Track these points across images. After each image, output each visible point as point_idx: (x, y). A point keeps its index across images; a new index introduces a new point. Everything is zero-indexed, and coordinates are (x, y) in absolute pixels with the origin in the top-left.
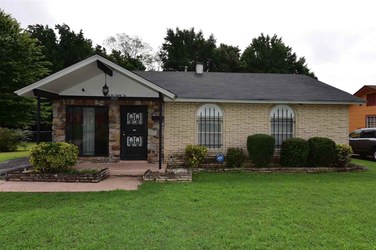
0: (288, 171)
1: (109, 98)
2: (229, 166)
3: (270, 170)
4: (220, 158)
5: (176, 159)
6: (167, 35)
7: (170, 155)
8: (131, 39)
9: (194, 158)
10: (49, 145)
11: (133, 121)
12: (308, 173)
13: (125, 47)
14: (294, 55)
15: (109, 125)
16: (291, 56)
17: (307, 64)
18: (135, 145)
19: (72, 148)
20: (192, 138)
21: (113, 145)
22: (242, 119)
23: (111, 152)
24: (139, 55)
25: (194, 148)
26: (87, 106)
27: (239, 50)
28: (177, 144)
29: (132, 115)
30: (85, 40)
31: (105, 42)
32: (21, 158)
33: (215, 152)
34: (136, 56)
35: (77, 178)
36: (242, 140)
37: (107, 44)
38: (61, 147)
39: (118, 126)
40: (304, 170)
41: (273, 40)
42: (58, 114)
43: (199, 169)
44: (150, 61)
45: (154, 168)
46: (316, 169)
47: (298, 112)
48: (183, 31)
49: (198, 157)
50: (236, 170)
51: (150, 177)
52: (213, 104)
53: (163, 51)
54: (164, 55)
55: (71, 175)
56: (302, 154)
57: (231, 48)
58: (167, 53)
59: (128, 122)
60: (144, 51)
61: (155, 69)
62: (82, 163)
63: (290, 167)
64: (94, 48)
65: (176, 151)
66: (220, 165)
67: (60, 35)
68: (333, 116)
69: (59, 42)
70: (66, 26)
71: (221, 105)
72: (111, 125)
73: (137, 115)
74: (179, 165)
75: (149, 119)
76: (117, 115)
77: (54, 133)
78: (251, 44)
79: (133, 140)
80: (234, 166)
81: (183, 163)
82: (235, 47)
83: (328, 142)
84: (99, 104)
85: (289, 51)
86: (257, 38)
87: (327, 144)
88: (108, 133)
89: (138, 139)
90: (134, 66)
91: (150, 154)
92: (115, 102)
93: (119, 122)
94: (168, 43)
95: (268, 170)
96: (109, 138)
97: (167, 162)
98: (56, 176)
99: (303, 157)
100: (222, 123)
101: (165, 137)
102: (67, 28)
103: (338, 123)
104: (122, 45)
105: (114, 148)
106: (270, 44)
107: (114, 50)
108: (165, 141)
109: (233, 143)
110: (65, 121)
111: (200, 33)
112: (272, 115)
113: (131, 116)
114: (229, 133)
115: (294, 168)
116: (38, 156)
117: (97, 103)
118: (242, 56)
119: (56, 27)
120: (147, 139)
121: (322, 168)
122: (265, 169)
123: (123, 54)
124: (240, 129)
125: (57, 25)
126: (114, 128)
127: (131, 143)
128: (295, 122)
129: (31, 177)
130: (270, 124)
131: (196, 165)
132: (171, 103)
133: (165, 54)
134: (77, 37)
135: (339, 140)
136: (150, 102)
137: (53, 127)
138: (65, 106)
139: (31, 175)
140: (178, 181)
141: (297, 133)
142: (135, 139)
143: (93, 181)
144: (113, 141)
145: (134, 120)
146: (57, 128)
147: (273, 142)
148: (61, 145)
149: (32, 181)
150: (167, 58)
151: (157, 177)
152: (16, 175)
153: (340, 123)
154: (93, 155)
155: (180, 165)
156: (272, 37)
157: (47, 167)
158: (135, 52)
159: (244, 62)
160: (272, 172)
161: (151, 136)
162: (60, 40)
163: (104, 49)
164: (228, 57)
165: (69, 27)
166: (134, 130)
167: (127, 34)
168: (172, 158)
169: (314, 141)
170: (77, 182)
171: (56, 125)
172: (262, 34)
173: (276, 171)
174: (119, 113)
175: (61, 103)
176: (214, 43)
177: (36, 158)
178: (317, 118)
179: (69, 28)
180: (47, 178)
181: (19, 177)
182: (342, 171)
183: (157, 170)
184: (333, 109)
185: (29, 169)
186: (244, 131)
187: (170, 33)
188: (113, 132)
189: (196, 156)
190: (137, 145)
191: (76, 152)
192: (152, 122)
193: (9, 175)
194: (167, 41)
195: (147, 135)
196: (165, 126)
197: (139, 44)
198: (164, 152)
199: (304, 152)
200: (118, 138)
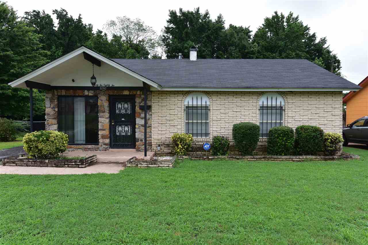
0: (273, 159)
1: (98, 88)
2: (215, 154)
3: (255, 158)
4: (206, 147)
5: (163, 147)
6: (170, 18)
7: (157, 143)
8: (132, 22)
9: (180, 146)
10: (40, 133)
11: (121, 110)
12: (294, 161)
13: (126, 31)
14: (314, 35)
15: (98, 114)
16: (310, 37)
17: (329, 45)
18: (124, 134)
19: (61, 136)
20: (179, 127)
21: (103, 134)
22: (230, 107)
23: (101, 141)
24: (141, 40)
25: (179, 137)
26: (77, 96)
27: (250, 32)
28: (165, 133)
29: (121, 104)
30: (84, 25)
31: (104, 26)
32: (18, 147)
33: (202, 141)
34: (138, 40)
35: (66, 163)
36: (229, 128)
37: (107, 29)
38: (51, 135)
39: (107, 115)
40: (290, 158)
41: (288, 19)
42: (50, 104)
43: (183, 157)
44: (153, 46)
45: (140, 156)
46: (302, 157)
47: (288, 100)
48: (187, 12)
49: (183, 146)
50: (220, 158)
51: (133, 163)
52: (201, 92)
53: (165, 35)
54: (167, 39)
55: (60, 160)
56: (287, 142)
57: (241, 29)
58: (171, 37)
59: (117, 111)
60: (146, 35)
61: (158, 55)
62: (74, 151)
63: (276, 155)
64: (94, 33)
65: (163, 140)
66: (207, 153)
67: (58, 20)
68: (325, 104)
69: (57, 28)
70: (64, 10)
71: (208, 94)
72: (100, 114)
73: (125, 104)
74: (166, 154)
75: (137, 109)
76: (106, 104)
77: (47, 122)
78: (263, 25)
79: (122, 129)
80: (219, 154)
81: (170, 151)
82: (246, 28)
83: (314, 130)
84: (89, 93)
85: (307, 31)
86: (270, 17)
87: (314, 132)
88: (97, 122)
89: (126, 129)
90: (136, 52)
91: (139, 142)
92: (104, 92)
93: (107, 111)
94: (172, 25)
95: (252, 158)
96: (98, 127)
97: (155, 151)
98: (47, 161)
99: (289, 145)
100: (209, 111)
101: (152, 126)
102: (65, 13)
103: (331, 111)
104: (123, 29)
105: (104, 137)
106: (285, 24)
107: (114, 34)
108: (152, 129)
109: (221, 131)
110: (57, 110)
111: (207, 14)
112: (261, 103)
113: (120, 106)
114: (216, 121)
115: (279, 157)
116: (31, 144)
117: (86, 93)
118: (253, 38)
119: (54, 12)
120: (135, 128)
121: (308, 157)
122: (250, 157)
123: (124, 38)
124: (227, 117)
125: (54, 10)
126: (104, 117)
127: (120, 132)
128: (284, 110)
129: (25, 162)
130: (258, 112)
131: (182, 153)
132: (158, 92)
133: (169, 38)
134: (76, 22)
135: (331, 128)
136: (137, 91)
137: (46, 116)
138: (57, 96)
139: (25, 160)
140: (159, 166)
141: (287, 121)
142: (124, 128)
143: (80, 166)
144: (103, 130)
145: (123, 109)
146: (50, 117)
147: (257, 130)
148: (51, 133)
149: (26, 166)
150: (171, 42)
151: (139, 163)
152: (11, 160)
153: (333, 110)
154: (84, 143)
155: (168, 154)
156: (287, 16)
157: (39, 154)
158: (136, 37)
159: (255, 45)
160: (256, 160)
161: (140, 125)
162: (58, 26)
163: (105, 34)
164: (237, 40)
165: (67, 11)
166: (123, 119)
167: (128, 17)
168: (160, 146)
169: (301, 129)
170: (66, 167)
171: (48, 114)
172: (276, 13)
173: (260, 159)
174: (108, 103)
175: (53, 94)
176: (223, 24)
177: (29, 145)
178: (308, 105)
179: (67, 13)
180: (39, 163)
181: (15, 163)
182: (330, 159)
183: (142, 158)
184: (325, 96)
185: (24, 156)
186: (232, 119)
187: (173, 14)
188: (103, 122)
189: (181, 145)
190: (125, 134)
191: (66, 140)
192: (140, 111)
193: (5, 160)
194: (170, 24)
195: (136, 124)
196: (152, 115)
197: (140, 27)
198: (152, 140)
199: (289, 140)
200: (107, 127)
